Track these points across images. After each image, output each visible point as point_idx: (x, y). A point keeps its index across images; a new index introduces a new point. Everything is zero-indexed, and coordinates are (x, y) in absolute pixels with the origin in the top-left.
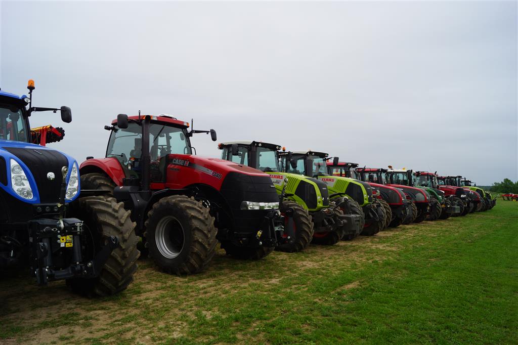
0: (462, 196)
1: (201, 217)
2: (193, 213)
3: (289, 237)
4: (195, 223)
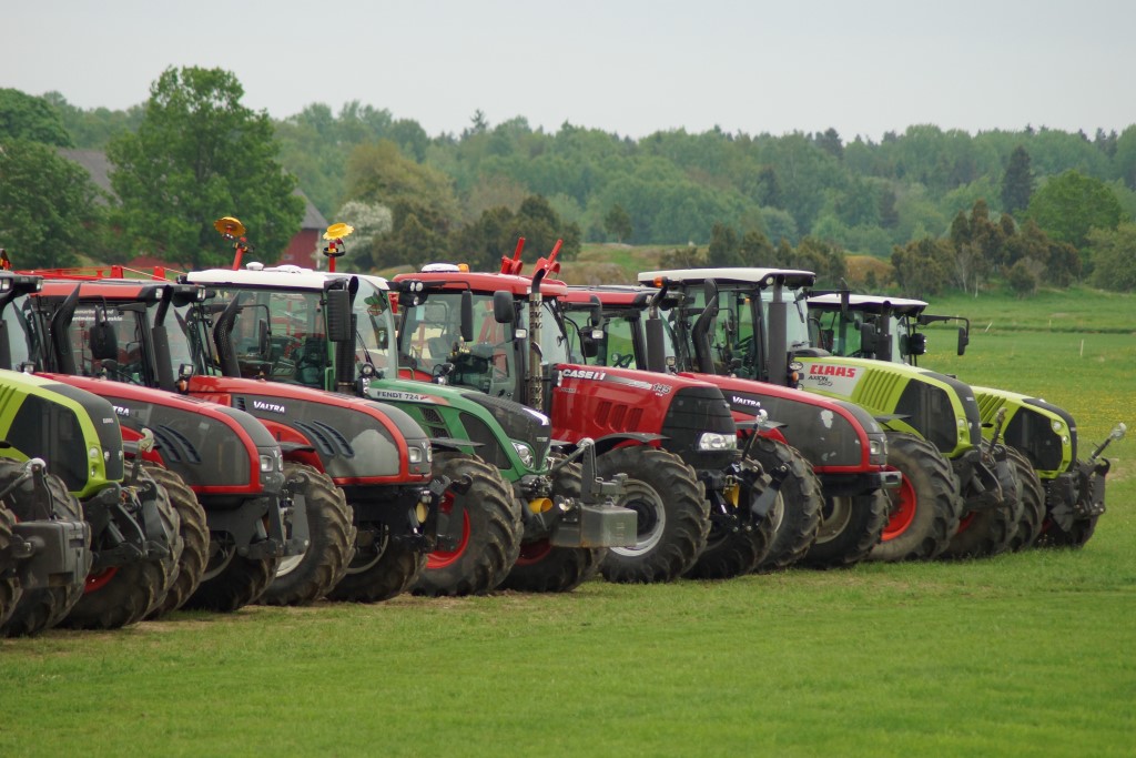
0: (709, 441)
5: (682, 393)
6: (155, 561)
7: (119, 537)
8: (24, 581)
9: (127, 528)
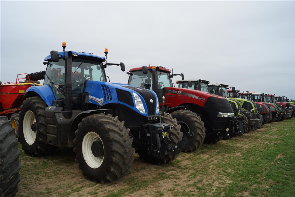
0: (289, 108)
1: (199, 121)
2: (195, 119)
3: (241, 131)
4: (197, 124)
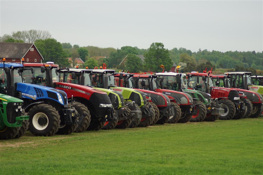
0: (235, 98)
3: (116, 118)
5: (231, 91)
6: (151, 117)
7: (146, 113)
8: (132, 120)
9: (147, 112)
